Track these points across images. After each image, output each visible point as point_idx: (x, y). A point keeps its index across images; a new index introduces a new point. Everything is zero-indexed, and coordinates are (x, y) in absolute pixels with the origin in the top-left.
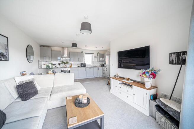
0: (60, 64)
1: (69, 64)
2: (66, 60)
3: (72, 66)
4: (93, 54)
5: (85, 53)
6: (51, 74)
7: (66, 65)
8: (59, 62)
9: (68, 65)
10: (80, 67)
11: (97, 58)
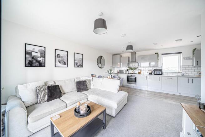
0: (128, 70)
1: (138, 70)
2: (133, 66)
3: (142, 73)
4: (181, 53)
5: (162, 54)
6: (109, 78)
7: (135, 71)
8: (128, 68)
9: (136, 71)
10: (153, 74)
11: (193, 59)
